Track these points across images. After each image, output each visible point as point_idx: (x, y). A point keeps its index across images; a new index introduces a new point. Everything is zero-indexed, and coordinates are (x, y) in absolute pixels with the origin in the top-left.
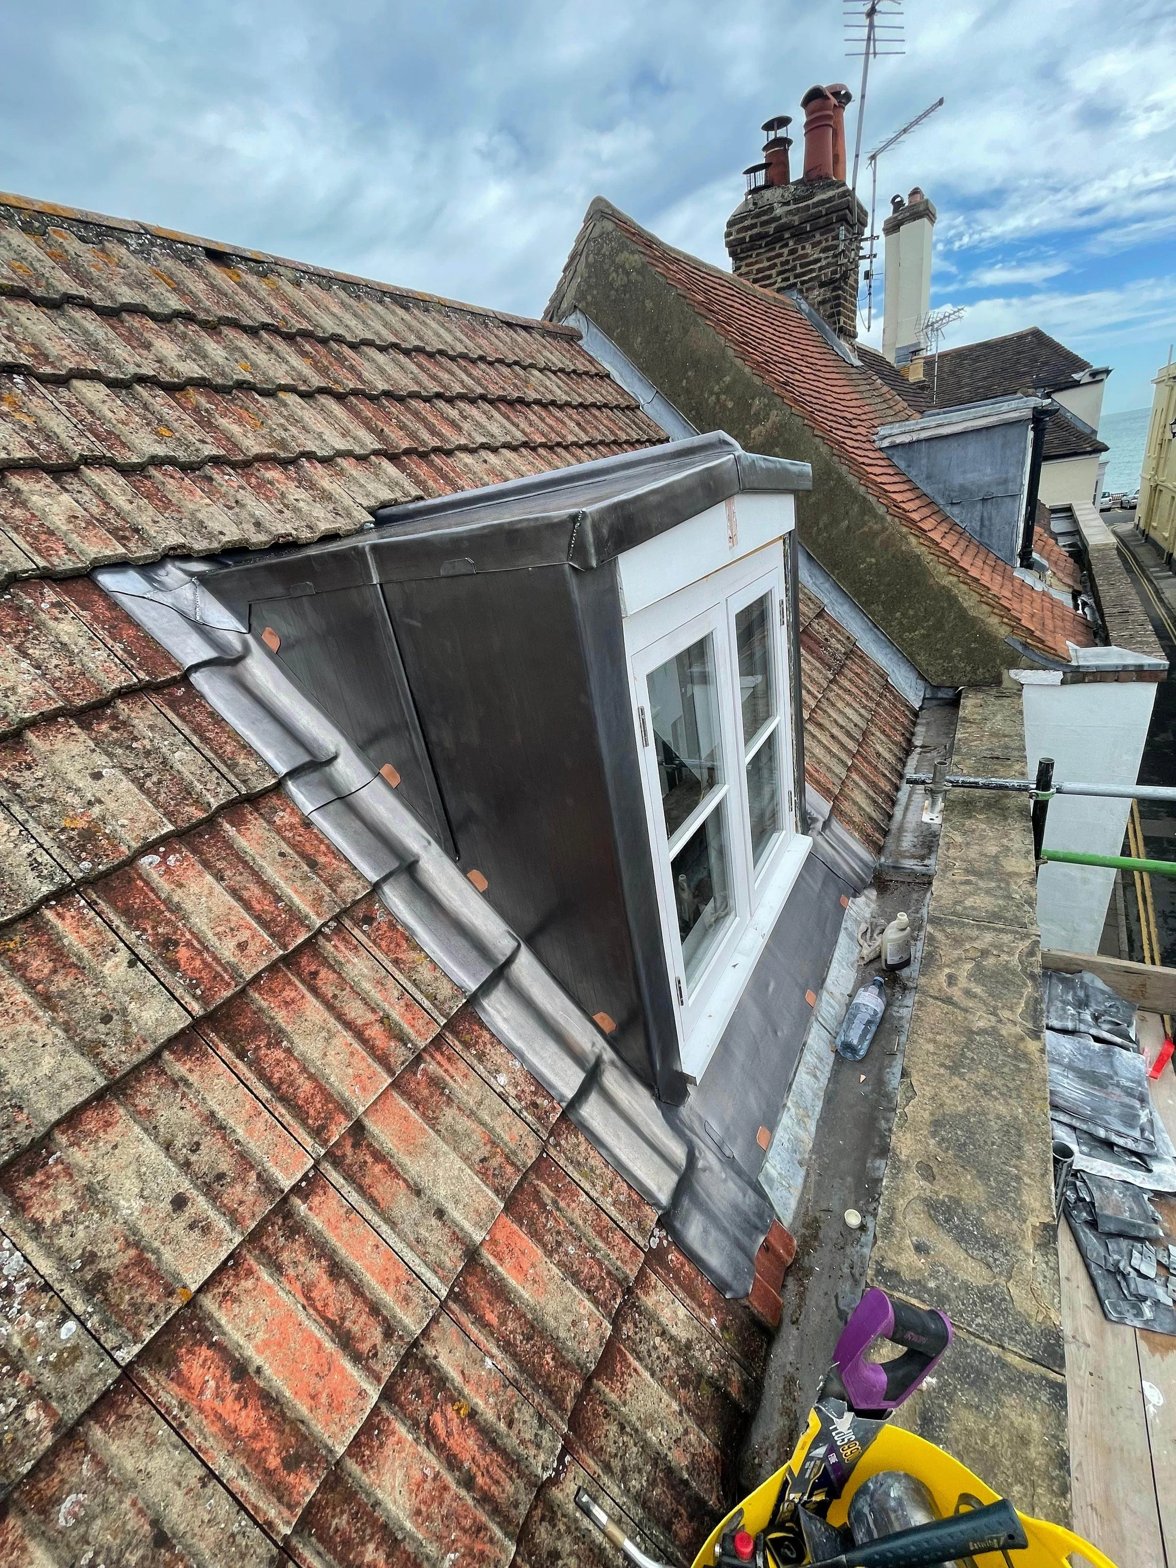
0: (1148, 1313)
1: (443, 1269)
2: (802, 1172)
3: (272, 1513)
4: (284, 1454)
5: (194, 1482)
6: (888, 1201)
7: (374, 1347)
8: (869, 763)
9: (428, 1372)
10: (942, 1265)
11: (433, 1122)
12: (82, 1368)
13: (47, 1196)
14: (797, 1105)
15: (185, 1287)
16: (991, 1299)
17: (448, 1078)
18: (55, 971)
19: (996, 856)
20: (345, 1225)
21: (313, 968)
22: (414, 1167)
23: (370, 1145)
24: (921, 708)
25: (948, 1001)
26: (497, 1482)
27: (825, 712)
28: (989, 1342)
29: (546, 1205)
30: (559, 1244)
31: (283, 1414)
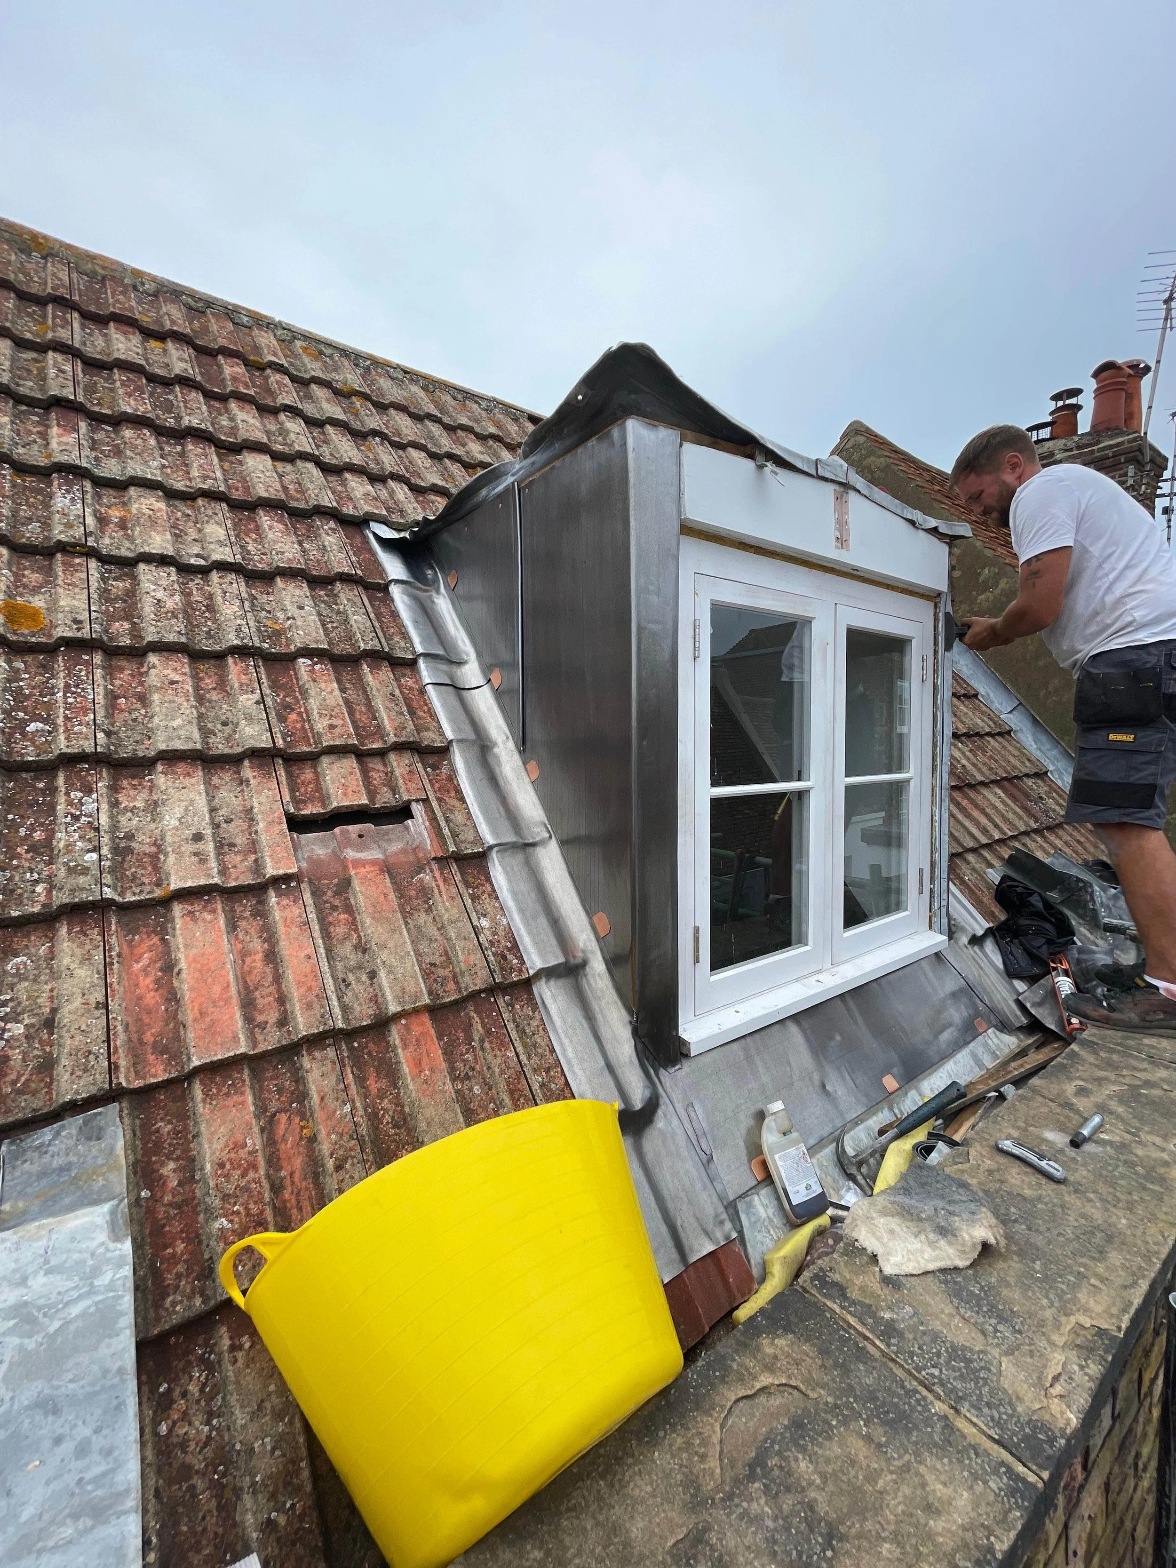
1: (352, 1013)
3: (123, 1063)
4: (158, 1038)
5: (93, 1001)
7: (266, 1023)
9: (297, 1082)
10: (912, 1306)
12: (82, 880)
13: (132, 793)
15: (168, 884)
16: (968, 1361)
17: (436, 891)
18: (214, 689)
20: (295, 930)
25: (1067, 1106)
28: (938, 1397)
29: (473, 1040)
30: (467, 1077)
31: (175, 1013)
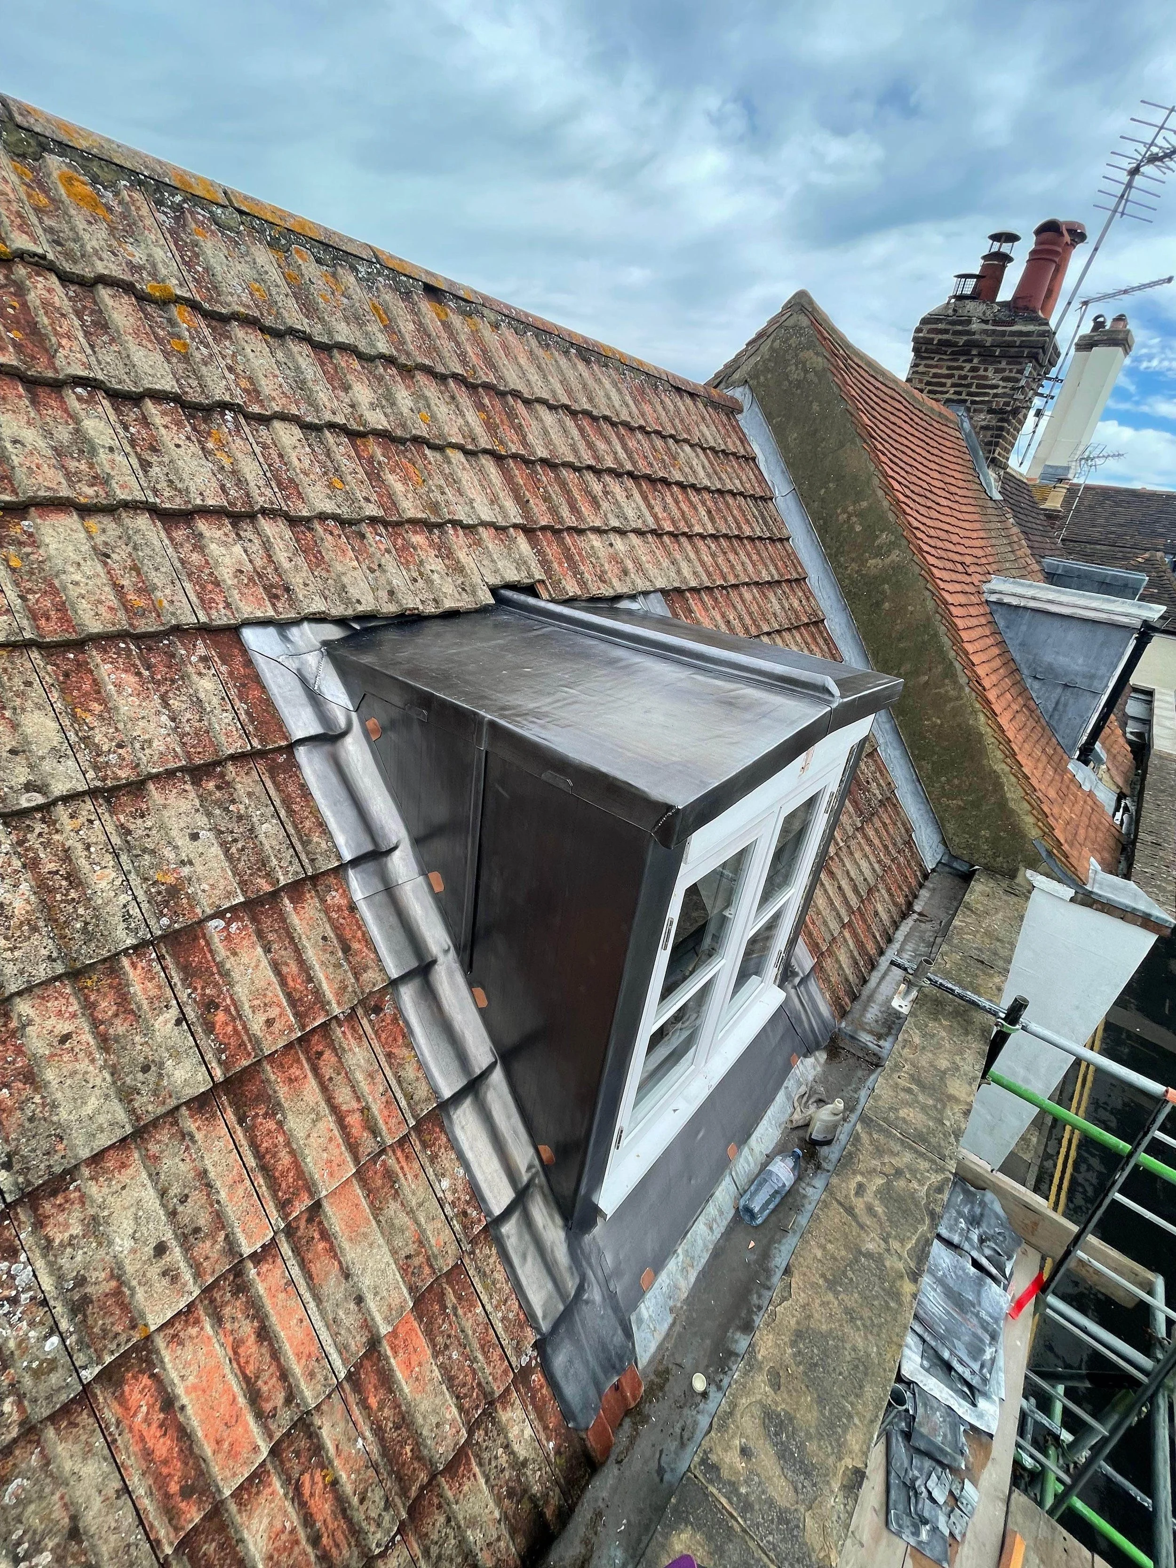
0: (924, 1536)
1: (349, 1350)
2: (670, 1320)
3: (162, 1533)
4: (183, 1483)
5: (112, 1494)
7: (275, 1408)
8: (865, 921)
9: (310, 1438)
10: (758, 1475)
11: (377, 1211)
12: (54, 1379)
13: (61, 1218)
14: (686, 1252)
15: (146, 1325)
16: (787, 1522)
17: (401, 1174)
18: (116, 1015)
19: (944, 1073)
20: (282, 1296)
21: (320, 1048)
22: (351, 1253)
23: (321, 1223)
24: (933, 870)
25: (850, 1211)
26: (337, 1546)
27: (841, 860)
28: (772, 1561)
29: (446, 1307)
30: (446, 1347)
31: (191, 1448)
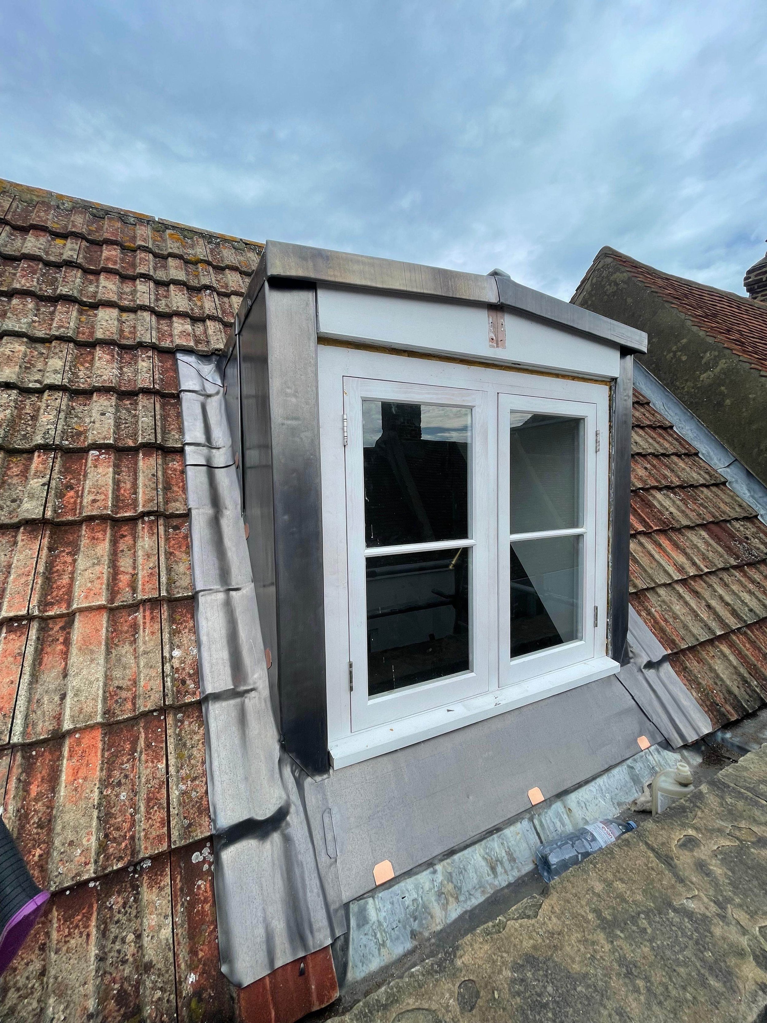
1: (33, 728)
6: (399, 989)
11: (111, 645)
17: (142, 627)
21: (124, 533)
22: (75, 657)
23: (69, 633)
25: (666, 859)
29: (136, 751)
30: (119, 784)
